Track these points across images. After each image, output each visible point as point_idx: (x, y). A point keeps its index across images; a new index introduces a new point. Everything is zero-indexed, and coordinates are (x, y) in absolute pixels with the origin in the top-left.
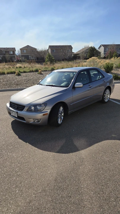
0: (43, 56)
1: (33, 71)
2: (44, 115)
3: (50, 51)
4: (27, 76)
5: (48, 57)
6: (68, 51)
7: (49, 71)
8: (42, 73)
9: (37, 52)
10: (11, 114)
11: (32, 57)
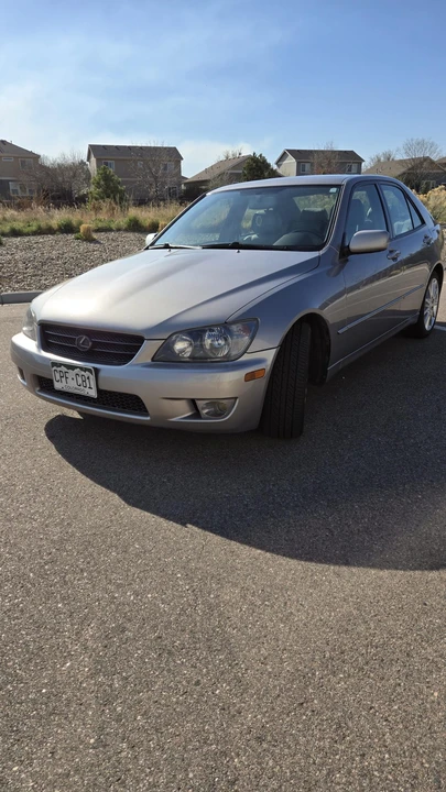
0: (66, 186)
1: (50, 231)
2: (249, 377)
3: (92, 166)
4: (30, 248)
5: (102, 183)
6: (165, 169)
7: (119, 230)
8: (95, 236)
9: (43, 168)
10: (58, 386)
11: (23, 188)
